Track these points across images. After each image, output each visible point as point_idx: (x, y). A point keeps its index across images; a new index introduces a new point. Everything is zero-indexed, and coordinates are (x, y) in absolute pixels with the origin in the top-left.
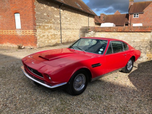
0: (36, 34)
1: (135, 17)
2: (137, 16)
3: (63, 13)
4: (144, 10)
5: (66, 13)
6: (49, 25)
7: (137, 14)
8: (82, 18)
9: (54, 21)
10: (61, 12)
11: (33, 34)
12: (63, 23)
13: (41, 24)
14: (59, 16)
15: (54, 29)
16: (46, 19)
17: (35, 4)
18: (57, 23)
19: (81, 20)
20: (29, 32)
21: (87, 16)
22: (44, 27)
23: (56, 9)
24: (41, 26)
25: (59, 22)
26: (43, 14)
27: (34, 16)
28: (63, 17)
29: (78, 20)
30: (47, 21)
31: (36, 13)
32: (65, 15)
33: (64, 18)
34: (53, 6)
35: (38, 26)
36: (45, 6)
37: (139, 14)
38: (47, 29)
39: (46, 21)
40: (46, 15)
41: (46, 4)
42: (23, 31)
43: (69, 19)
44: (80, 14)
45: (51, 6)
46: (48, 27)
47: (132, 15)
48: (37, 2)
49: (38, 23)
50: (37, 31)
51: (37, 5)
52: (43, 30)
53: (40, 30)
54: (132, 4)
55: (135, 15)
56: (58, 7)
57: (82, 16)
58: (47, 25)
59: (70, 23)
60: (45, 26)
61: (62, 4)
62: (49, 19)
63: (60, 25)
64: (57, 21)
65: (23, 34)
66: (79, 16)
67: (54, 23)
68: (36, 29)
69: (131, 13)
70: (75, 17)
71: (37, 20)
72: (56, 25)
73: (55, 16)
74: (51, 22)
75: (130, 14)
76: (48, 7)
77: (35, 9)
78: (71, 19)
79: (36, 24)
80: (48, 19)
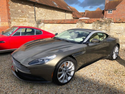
0: (11, 26)
1: (109, 12)
2: (111, 12)
3: (38, 10)
4: (116, 7)
5: (41, 10)
6: (24, 19)
7: (111, 11)
8: (58, 14)
9: (29, 16)
10: (35, 9)
11: (8, 26)
12: (38, 17)
13: (15, 18)
14: (34, 12)
15: (28, 22)
16: (20, 14)
17: (9, 3)
18: (31, 17)
19: (57, 15)
20: (6, 24)
21: (64, 12)
22: (18, 20)
23: (30, 7)
24: (16, 19)
25: (34, 17)
26: (18, 11)
27: (8, 12)
28: (37, 13)
29: (54, 15)
30: (22, 16)
31: (11, 10)
32: (40, 12)
33: (39, 13)
34: (27, 5)
35: (12, 19)
36: (19, 5)
37: (113, 10)
38: (21, 22)
39: (20, 16)
40: (20, 11)
41: (20, 3)
42: (2, 23)
43: (44, 14)
44: (56, 10)
45: (26, 5)
46: (22, 20)
47: (107, 11)
48: (11, 2)
49: (12, 17)
50: (12, 23)
51: (11, 4)
52: (18, 23)
53: (14, 23)
54: (108, 2)
55: (109, 11)
56: (32, 5)
57: (58, 12)
58: (22, 19)
59: (45, 17)
60: (20, 19)
61: (36, 3)
62: (24, 14)
63: (34, 19)
64: (31, 16)
65: (2, 25)
66: (55, 12)
67: (28, 18)
68: (11, 21)
69: (106, 9)
70: (51, 13)
71: (12, 15)
72: (30, 19)
73: (30, 12)
74: (25, 17)
75: (105, 11)
76: (22, 5)
77: (9, 7)
78: (46, 14)
79: (11, 18)
80: (22, 14)
